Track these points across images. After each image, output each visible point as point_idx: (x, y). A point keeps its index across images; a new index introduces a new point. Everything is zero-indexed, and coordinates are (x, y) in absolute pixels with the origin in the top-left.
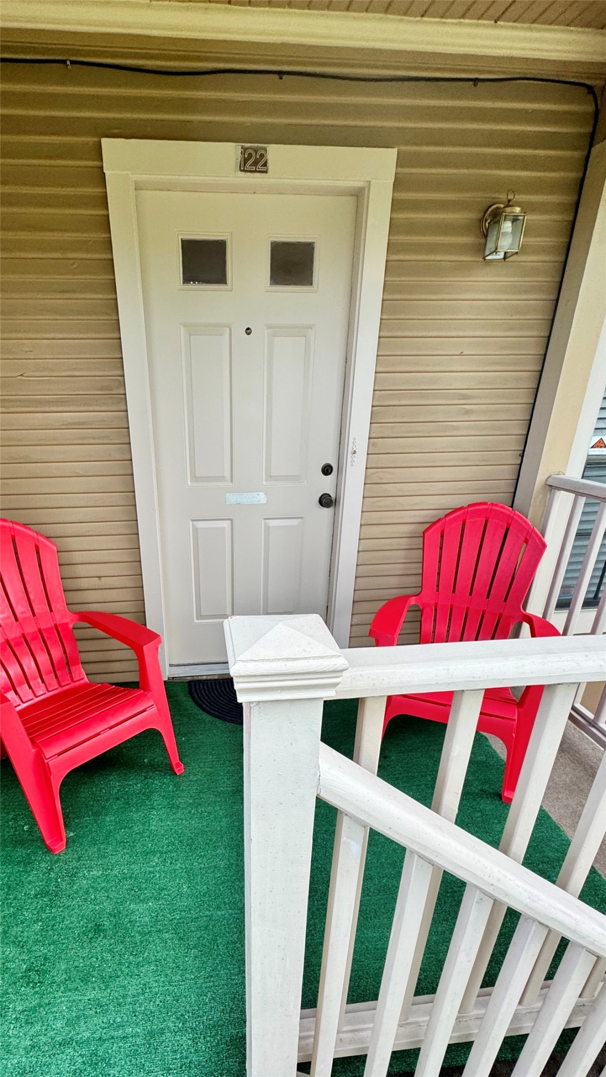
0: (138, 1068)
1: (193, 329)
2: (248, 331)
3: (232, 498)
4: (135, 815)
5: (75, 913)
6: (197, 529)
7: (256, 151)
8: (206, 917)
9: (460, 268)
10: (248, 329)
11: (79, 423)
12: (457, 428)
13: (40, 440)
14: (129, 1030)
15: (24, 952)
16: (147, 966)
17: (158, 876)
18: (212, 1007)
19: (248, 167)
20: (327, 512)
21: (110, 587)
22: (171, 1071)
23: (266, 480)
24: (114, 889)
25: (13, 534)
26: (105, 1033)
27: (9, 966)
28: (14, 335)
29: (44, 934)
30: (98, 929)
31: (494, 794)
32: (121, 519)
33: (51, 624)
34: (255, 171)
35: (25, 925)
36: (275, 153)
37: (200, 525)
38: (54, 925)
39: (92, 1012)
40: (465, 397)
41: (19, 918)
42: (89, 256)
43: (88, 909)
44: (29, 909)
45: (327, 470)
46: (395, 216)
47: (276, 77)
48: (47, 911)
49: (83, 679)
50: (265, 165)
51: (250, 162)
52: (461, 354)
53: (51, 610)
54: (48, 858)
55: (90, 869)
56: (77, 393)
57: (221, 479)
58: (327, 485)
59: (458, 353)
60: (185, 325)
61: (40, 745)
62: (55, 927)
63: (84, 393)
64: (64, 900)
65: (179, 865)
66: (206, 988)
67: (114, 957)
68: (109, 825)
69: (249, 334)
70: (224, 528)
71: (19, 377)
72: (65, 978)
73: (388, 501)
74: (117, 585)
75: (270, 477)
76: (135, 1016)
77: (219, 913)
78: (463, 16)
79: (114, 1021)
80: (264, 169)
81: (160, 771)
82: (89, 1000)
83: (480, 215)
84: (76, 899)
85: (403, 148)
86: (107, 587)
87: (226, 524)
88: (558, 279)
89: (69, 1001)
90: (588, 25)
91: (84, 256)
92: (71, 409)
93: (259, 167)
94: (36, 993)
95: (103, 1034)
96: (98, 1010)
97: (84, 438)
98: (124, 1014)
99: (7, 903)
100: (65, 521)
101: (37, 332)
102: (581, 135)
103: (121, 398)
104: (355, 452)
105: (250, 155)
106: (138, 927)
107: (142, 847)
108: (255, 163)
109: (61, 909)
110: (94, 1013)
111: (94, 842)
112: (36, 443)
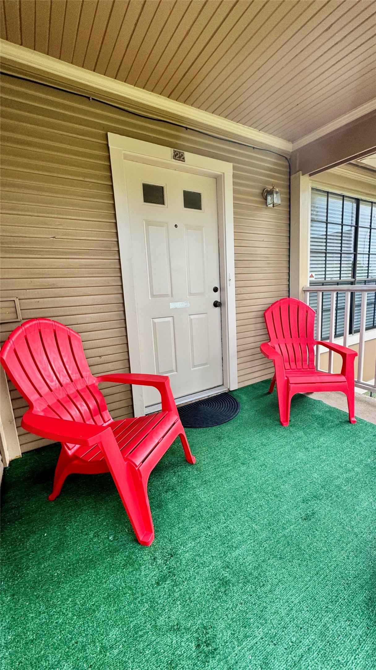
0: (338, 666)
1: (149, 223)
2: (176, 226)
3: (172, 305)
4: (186, 497)
5: (198, 580)
6: (155, 323)
7: (180, 153)
8: (282, 537)
9: (257, 209)
10: (176, 225)
11: (90, 265)
12: (266, 270)
13: (65, 274)
14: (306, 642)
15: (183, 633)
16: (277, 588)
17: (232, 527)
18: (337, 591)
19: (176, 158)
20: (218, 309)
21: (107, 362)
22: (357, 652)
23: (189, 296)
24: (211, 549)
25: (54, 329)
26: (294, 656)
27: (180, 653)
28: (50, 215)
29: (187, 609)
30: (225, 583)
31: (344, 422)
32: (115, 319)
33: (84, 386)
34: (180, 160)
35: (167, 610)
36: (187, 155)
37: (156, 320)
38: (190, 598)
39: (272, 646)
40: (267, 257)
41: (158, 609)
42: (99, 182)
43: (205, 572)
44: (160, 596)
45: (216, 290)
46: (235, 187)
47: (185, 129)
48: (177, 590)
49: (110, 420)
50: (184, 158)
51: (178, 156)
52: (263, 241)
53: (82, 377)
54: (146, 552)
55: (184, 544)
56: (89, 249)
57: (166, 295)
58: (216, 297)
59: (262, 240)
60: (146, 221)
61: (129, 457)
62: (192, 599)
63: (94, 249)
64: (183, 575)
65: (239, 514)
66: (322, 580)
67: (251, 595)
68: (174, 510)
69: (176, 227)
70: (169, 321)
71: (52, 239)
72: (231, 633)
73: (245, 302)
74: (112, 360)
75: (190, 294)
76: (301, 628)
77: (287, 531)
78: (250, 126)
79: (292, 642)
80: (183, 160)
81: (181, 466)
82: (262, 638)
83: (262, 192)
84: (191, 569)
85: (235, 164)
86: (106, 362)
87: (170, 319)
88: (289, 217)
89: (249, 650)
90: (285, 139)
91: (96, 181)
92: (86, 257)
93: (181, 159)
94: (219, 661)
95: (294, 658)
96: (275, 642)
97: (92, 274)
98: (293, 632)
99: (139, 602)
100: (79, 323)
101: (66, 215)
102: (286, 171)
103: (115, 253)
104: (230, 280)
105: (177, 154)
106: (249, 565)
107: (207, 514)
108: (180, 157)
109: (186, 583)
110: (273, 646)
111: (172, 526)
112: (61, 276)
